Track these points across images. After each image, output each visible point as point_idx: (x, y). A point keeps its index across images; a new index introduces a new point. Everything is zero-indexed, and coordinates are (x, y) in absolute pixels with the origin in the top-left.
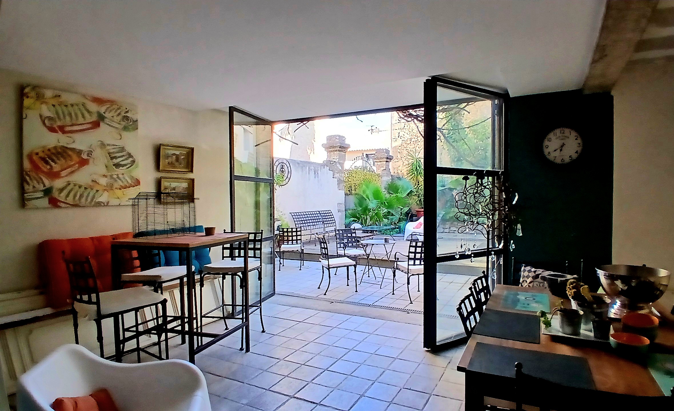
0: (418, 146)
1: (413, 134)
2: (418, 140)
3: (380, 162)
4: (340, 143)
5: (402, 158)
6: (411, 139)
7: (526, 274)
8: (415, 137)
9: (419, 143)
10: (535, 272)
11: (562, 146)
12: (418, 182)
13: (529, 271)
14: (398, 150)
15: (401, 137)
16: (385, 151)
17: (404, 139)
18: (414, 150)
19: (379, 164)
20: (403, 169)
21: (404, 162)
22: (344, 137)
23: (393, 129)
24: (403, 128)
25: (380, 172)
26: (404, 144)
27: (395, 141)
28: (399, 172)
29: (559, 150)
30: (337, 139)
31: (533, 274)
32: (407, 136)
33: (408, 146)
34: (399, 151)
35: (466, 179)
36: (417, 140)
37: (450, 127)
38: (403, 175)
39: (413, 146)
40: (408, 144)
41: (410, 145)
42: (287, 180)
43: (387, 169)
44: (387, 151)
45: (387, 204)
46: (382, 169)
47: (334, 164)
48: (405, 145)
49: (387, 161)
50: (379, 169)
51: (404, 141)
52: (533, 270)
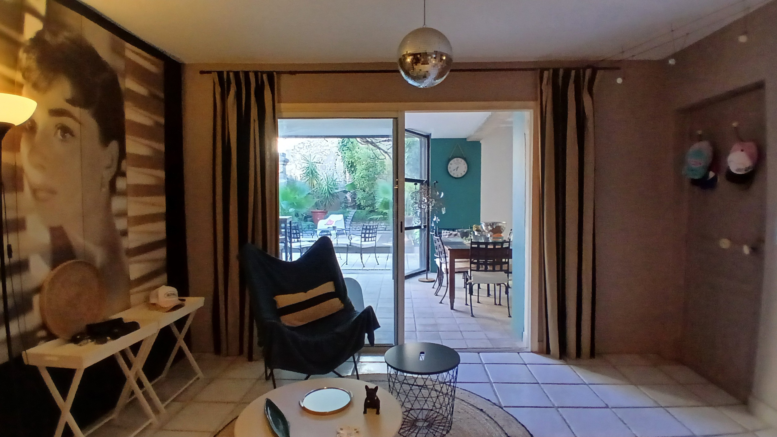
7: (445, 234)
10: (449, 232)
11: (457, 168)
12: (313, 185)
13: (447, 232)
18: (308, 155)
21: (297, 165)
29: (456, 170)
31: (449, 234)
33: (301, 150)
34: (292, 154)
35: (416, 184)
38: (296, 178)
39: (306, 150)
40: (301, 148)
41: (303, 149)
45: (296, 205)
48: (298, 149)
49: (284, 164)
52: (448, 232)
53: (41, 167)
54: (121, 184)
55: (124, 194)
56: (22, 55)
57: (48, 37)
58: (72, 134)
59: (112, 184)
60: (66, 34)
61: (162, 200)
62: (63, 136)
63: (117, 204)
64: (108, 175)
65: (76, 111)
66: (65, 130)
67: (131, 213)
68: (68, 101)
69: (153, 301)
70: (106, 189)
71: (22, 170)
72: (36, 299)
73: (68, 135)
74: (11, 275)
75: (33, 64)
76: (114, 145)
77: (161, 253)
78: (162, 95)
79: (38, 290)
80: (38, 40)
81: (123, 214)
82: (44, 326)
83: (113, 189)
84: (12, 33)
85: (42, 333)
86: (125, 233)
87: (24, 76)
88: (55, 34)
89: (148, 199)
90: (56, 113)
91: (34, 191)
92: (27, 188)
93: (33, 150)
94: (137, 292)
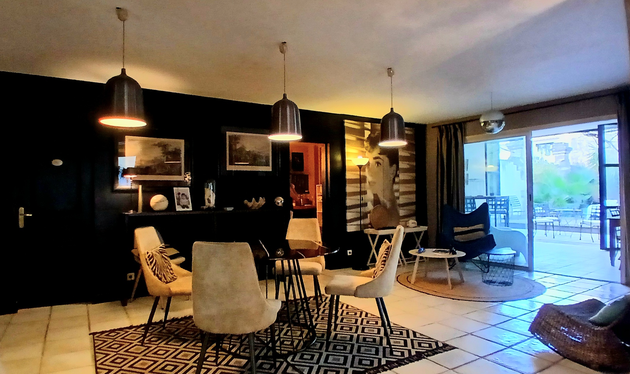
3: (559, 154)
14: (578, 142)
16: (563, 144)
20: (583, 159)
21: (584, 152)
25: (558, 164)
28: (579, 163)
38: (584, 165)
43: (567, 160)
44: (566, 144)
46: (561, 160)
49: (565, 153)
50: (557, 161)
53: (372, 176)
54: (397, 180)
55: (398, 183)
56: (365, 143)
57: (372, 135)
58: (381, 164)
59: (394, 179)
60: (377, 132)
61: (414, 185)
62: (378, 165)
63: (396, 187)
64: (392, 177)
65: (381, 156)
66: (378, 163)
67: (401, 191)
68: (379, 154)
69: (408, 225)
70: (391, 182)
71: (366, 177)
72: (369, 215)
73: (379, 165)
74: (363, 207)
75: (369, 145)
76: (395, 165)
77: (413, 207)
78: (414, 143)
79: (369, 212)
80: (369, 137)
81: (397, 191)
82: (370, 224)
83: (394, 182)
84: (362, 138)
85: (370, 226)
86: (398, 198)
87: (366, 149)
88: (374, 134)
89: (409, 185)
90: (375, 158)
91: (369, 183)
92: (367, 182)
93: (369, 171)
94: (403, 221)
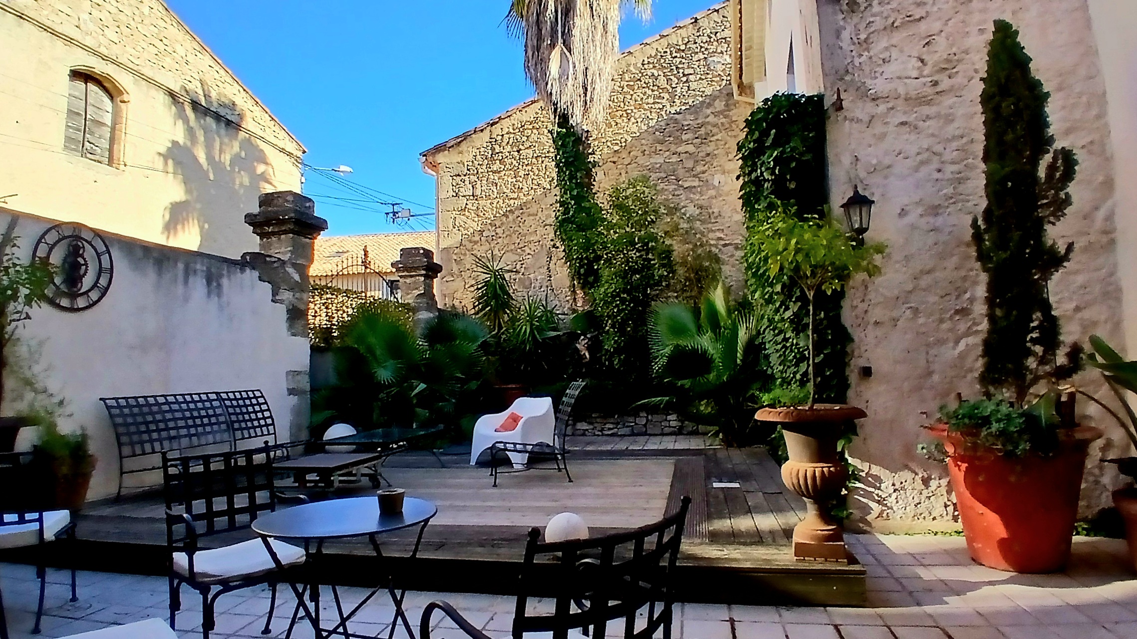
0: (497, 247)
1: (485, 221)
2: (497, 234)
3: (411, 276)
4: (296, 211)
5: (463, 273)
6: (481, 232)
8: (490, 228)
9: (499, 240)
14: (453, 255)
15: (460, 228)
16: (422, 251)
17: (466, 232)
18: (489, 256)
19: (408, 281)
20: (465, 296)
21: (467, 281)
22: (310, 200)
23: (440, 210)
24: (463, 208)
25: (410, 301)
26: (467, 243)
27: (446, 236)
28: (456, 303)
30: (287, 201)
32: (474, 226)
33: (475, 246)
34: (455, 257)
36: (494, 234)
37: (567, 199)
38: (465, 309)
39: (487, 247)
42: (94, 295)
43: (428, 294)
44: (428, 254)
46: (417, 292)
47: (275, 265)
48: (469, 246)
49: (426, 276)
50: (408, 294)
51: (466, 236)
